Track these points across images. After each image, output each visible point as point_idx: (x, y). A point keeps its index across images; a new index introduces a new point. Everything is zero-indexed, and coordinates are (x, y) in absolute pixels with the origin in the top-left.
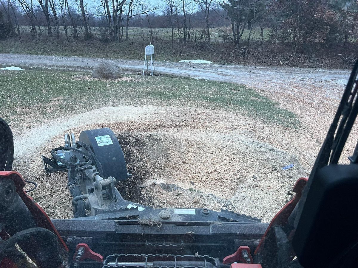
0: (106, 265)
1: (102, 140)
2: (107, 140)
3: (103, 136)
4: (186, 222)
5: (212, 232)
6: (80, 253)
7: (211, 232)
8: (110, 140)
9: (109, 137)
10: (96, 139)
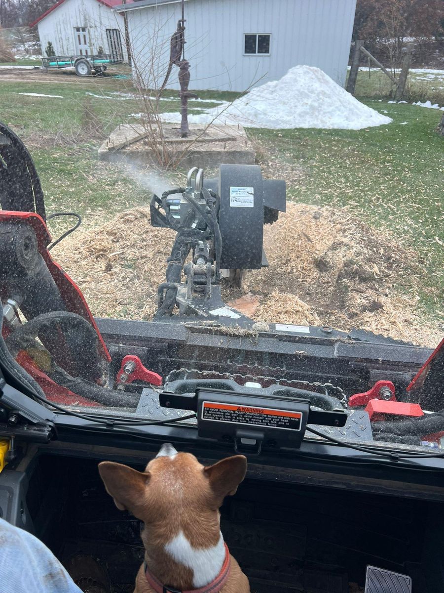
1: (238, 195)
2: (247, 198)
3: (243, 188)
4: (296, 337)
5: (338, 355)
6: (129, 368)
7: (336, 354)
8: (252, 198)
9: (253, 193)
10: (231, 191)
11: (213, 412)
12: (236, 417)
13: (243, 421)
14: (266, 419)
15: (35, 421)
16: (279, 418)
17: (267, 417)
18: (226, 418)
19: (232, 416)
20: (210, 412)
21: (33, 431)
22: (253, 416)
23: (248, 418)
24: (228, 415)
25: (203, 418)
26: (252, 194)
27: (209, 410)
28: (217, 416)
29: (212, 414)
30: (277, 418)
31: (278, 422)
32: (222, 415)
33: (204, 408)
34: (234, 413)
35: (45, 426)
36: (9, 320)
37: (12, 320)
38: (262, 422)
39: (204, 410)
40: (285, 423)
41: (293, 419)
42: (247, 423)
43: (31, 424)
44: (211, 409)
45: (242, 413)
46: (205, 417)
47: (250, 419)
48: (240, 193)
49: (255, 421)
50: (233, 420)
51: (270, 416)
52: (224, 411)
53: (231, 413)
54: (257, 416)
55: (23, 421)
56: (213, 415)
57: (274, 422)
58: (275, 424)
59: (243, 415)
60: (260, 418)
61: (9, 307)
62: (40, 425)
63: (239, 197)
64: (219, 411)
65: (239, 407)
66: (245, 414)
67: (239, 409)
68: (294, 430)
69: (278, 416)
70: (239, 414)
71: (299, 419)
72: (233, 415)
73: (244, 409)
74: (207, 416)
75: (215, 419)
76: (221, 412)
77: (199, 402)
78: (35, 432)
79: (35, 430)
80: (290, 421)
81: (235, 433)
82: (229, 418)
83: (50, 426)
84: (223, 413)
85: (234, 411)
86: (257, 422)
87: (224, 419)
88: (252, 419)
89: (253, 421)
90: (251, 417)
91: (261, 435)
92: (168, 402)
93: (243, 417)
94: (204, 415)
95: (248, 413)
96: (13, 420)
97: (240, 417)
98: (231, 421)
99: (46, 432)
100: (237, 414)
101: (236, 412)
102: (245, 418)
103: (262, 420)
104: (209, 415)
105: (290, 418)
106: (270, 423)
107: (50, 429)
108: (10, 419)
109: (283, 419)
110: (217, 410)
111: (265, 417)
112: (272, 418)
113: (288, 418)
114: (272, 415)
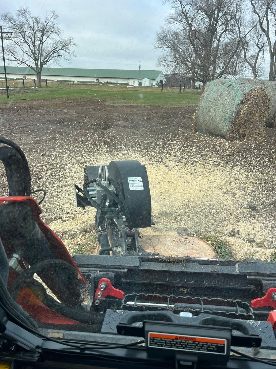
0: (125, 304)
2: (139, 184)
3: (135, 178)
7: (237, 271)
8: (141, 184)
10: (129, 181)
11: (157, 341)
12: (175, 344)
13: (181, 348)
14: (198, 345)
15: (28, 349)
16: (208, 344)
17: (199, 344)
18: (167, 345)
19: (171, 344)
20: (154, 341)
21: (27, 357)
22: (188, 343)
23: (184, 345)
24: (169, 343)
25: (150, 345)
26: (141, 181)
27: (153, 340)
28: (160, 343)
29: (156, 342)
30: (207, 345)
31: (207, 348)
32: (164, 343)
33: (150, 337)
34: (173, 341)
35: (35, 352)
36: (14, 268)
37: (16, 268)
38: (195, 348)
39: (150, 339)
40: (213, 348)
41: (220, 345)
42: (184, 348)
43: (25, 351)
44: (155, 339)
45: (179, 341)
46: (151, 345)
47: (186, 345)
48: (134, 181)
49: (190, 348)
50: (173, 347)
51: (201, 343)
52: (165, 339)
53: (170, 342)
54: (191, 343)
55: (19, 349)
56: (158, 343)
57: (205, 348)
58: (206, 349)
59: (180, 342)
60: (194, 345)
61: (14, 259)
62: (32, 352)
63: (134, 184)
64: (161, 340)
65: (177, 336)
66: (181, 342)
67: (176, 338)
68: (221, 354)
69: (207, 343)
70: (177, 342)
71: (224, 345)
72: (172, 342)
73: (180, 337)
74: (152, 344)
75: (158, 346)
76: (163, 340)
77: (145, 332)
78: (28, 358)
79: (28, 356)
80: (217, 347)
81: (175, 357)
82: (170, 345)
83: (39, 352)
84: (164, 342)
85: (173, 340)
86: (191, 348)
87: (166, 346)
88: (188, 346)
89: (188, 347)
90: (186, 344)
91: (195, 358)
92: (123, 332)
93: (180, 344)
94: (150, 344)
95: (184, 341)
96: (12, 349)
97: (178, 344)
98: (171, 347)
99: (36, 357)
100: (175, 342)
101: (175, 340)
102: (182, 345)
103: (195, 346)
104: (154, 343)
105: (217, 344)
106: (202, 348)
107: (39, 355)
108: (11, 349)
109: (212, 345)
110: (159, 339)
111: (197, 344)
112: (203, 345)
113: (215, 344)
114: (202, 342)
